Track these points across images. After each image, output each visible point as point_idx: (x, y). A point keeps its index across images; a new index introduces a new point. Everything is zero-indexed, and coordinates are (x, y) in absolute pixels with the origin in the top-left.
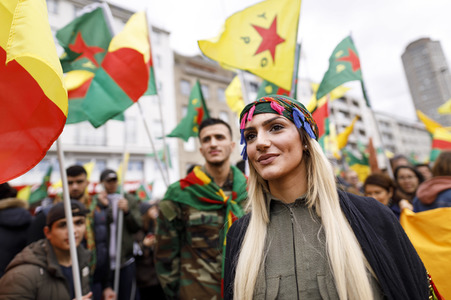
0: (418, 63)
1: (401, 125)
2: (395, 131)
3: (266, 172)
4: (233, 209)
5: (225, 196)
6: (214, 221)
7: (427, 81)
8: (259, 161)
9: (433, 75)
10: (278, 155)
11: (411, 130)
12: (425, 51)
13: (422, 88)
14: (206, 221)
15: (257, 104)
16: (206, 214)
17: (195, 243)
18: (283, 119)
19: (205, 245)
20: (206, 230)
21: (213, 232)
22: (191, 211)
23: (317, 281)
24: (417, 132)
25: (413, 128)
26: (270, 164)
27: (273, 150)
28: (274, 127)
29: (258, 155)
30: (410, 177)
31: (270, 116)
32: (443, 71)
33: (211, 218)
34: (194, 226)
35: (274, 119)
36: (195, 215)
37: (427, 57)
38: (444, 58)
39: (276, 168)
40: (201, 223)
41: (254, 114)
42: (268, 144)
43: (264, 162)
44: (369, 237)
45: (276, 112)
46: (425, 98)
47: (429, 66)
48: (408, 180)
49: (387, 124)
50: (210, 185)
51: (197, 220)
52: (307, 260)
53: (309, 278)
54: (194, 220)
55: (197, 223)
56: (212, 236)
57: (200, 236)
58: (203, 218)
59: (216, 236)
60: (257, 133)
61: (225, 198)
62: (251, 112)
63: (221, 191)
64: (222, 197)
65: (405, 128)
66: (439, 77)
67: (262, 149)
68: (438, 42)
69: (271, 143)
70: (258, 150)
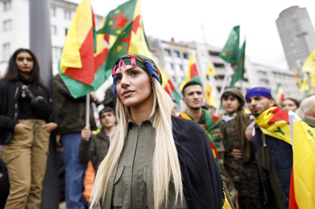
1: (275, 73)
2: (271, 78)
3: (127, 101)
8: (123, 95)
10: (134, 91)
11: (282, 76)
12: (295, 16)
18: (138, 69)
24: (287, 77)
25: (284, 74)
26: (129, 96)
28: (132, 73)
29: (123, 90)
37: (295, 20)
39: (133, 99)
42: (128, 83)
43: (126, 95)
49: (265, 73)
53: (140, 168)
60: (122, 77)
65: (278, 76)
67: (125, 86)
68: (305, 9)
69: (131, 83)
70: (123, 87)
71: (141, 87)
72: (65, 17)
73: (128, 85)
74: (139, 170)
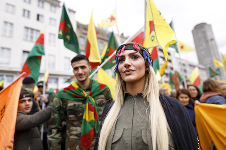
0: (200, 35)
1: (191, 66)
2: (188, 69)
4: (89, 101)
5: (86, 94)
6: (80, 107)
7: (204, 45)
8: (124, 73)
9: (207, 42)
10: (134, 71)
12: (204, 30)
13: (202, 48)
14: (76, 107)
15: (126, 45)
16: (76, 104)
17: (70, 118)
18: (138, 54)
19: (75, 119)
20: (76, 112)
21: (80, 112)
22: (68, 102)
23: (141, 132)
26: (130, 75)
27: (132, 68)
28: (134, 57)
29: (125, 70)
30: (194, 90)
31: (133, 52)
32: (212, 40)
33: (79, 106)
34: (69, 110)
35: (135, 53)
36: (70, 104)
37: (205, 33)
38: (213, 34)
39: (133, 77)
40: (73, 108)
41: (125, 50)
42: (130, 65)
43: (127, 73)
44: (171, 114)
45: (136, 50)
46: (203, 53)
47: (205, 37)
48: (193, 92)
49: (184, 65)
50: (78, 89)
51: (71, 107)
52: (138, 123)
53: (138, 131)
54: (70, 107)
55: (71, 108)
56: (79, 114)
57: (73, 115)
58: (74, 105)
59: (81, 114)
60: (125, 59)
61: (86, 95)
62: (123, 48)
63: (84, 92)
64: (84, 95)
66: (210, 43)
67: (127, 66)
68: (210, 26)
69: (132, 64)
70: (125, 67)
71: (139, 68)
72: (38, 6)
73: (130, 66)
74: (137, 133)
